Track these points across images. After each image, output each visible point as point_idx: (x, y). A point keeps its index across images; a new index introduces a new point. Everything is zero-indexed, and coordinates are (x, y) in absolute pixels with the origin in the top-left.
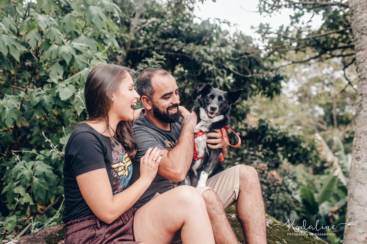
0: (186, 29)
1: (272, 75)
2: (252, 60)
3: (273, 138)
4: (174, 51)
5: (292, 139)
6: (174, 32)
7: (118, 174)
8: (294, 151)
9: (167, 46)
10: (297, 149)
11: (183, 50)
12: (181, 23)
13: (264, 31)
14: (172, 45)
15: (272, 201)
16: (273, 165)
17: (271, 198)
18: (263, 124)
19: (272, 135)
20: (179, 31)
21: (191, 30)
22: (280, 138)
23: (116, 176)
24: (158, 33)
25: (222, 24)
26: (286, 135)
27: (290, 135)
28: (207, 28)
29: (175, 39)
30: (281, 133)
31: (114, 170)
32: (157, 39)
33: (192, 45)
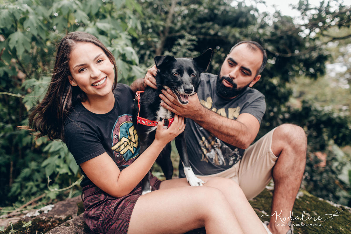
0: (222, 13)
1: (315, 55)
2: (293, 40)
3: (317, 120)
4: (210, 35)
5: (338, 120)
6: (210, 16)
7: (120, 154)
8: (340, 132)
9: (203, 30)
10: (343, 130)
11: (220, 34)
12: (217, 7)
13: (304, 7)
14: (209, 29)
15: (315, 182)
16: (318, 146)
17: (314, 179)
18: (307, 105)
19: (315, 116)
20: (216, 15)
21: (227, 12)
22: (324, 119)
23: (118, 156)
24: (195, 18)
25: (259, 4)
26: (331, 116)
27: (335, 115)
28: (243, 10)
29: (211, 23)
30: (325, 115)
31: (116, 152)
32: (194, 24)
33: (228, 28)
